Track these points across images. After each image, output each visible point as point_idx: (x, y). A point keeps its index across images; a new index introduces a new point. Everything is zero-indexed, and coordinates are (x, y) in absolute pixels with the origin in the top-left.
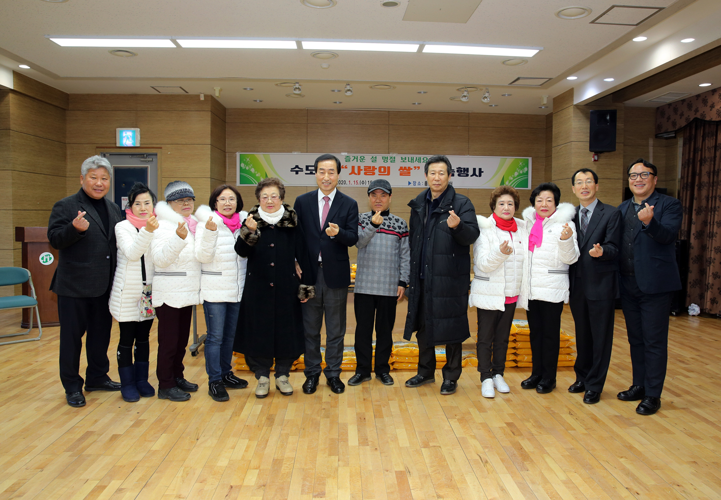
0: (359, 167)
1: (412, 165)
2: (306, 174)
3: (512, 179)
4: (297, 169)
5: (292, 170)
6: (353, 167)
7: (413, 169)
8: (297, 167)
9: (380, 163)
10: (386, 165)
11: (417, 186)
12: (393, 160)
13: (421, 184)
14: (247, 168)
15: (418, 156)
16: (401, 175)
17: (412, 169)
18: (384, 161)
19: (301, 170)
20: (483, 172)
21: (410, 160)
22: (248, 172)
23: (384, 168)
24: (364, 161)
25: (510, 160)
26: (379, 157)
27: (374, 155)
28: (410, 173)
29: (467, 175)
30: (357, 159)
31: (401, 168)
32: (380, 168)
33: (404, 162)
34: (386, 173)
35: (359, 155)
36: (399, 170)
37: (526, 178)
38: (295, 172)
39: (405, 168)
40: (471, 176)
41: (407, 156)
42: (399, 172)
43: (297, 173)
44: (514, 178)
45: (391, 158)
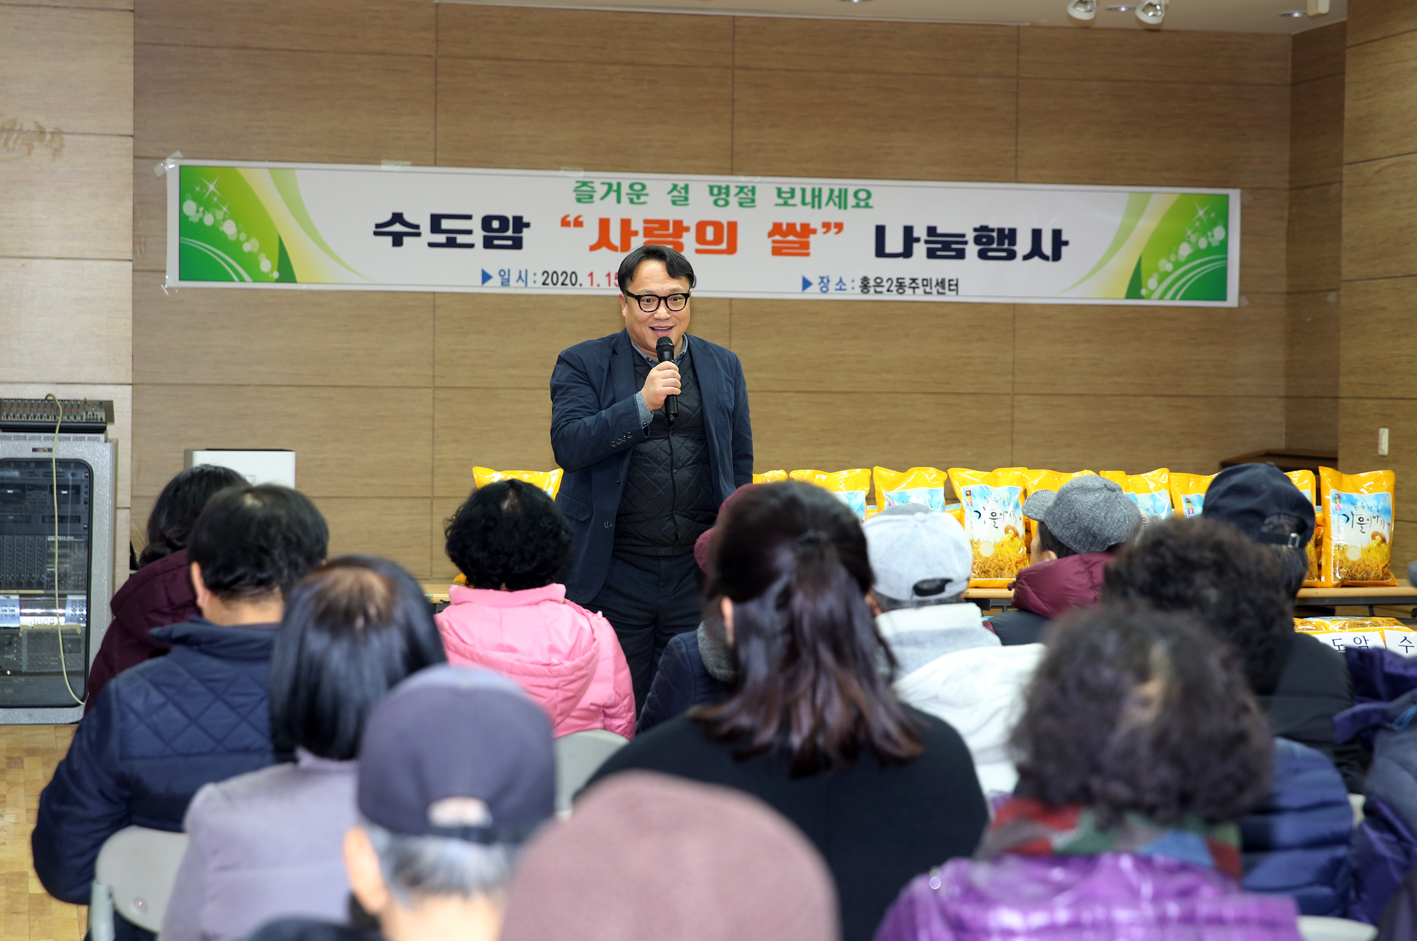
0: (625, 223)
1: (814, 217)
2: (431, 245)
3: (1169, 267)
4: (397, 228)
5: (380, 230)
6: (604, 224)
7: (821, 230)
8: (398, 218)
9: (700, 207)
10: (723, 216)
11: (833, 295)
12: (748, 199)
13: (848, 286)
14: (208, 220)
15: (837, 184)
16: (776, 251)
17: (814, 231)
18: (715, 203)
19: (415, 231)
20: (1066, 243)
21: (808, 199)
22: (213, 235)
23: (717, 226)
24: (643, 199)
25: (1162, 199)
26: (699, 185)
27: (681, 179)
28: (806, 246)
29: (1011, 255)
30: (618, 191)
31: (777, 229)
32: (701, 227)
33: (786, 204)
34: (724, 246)
35: (626, 179)
36: (771, 234)
37: (1218, 265)
38: (389, 239)
39: (791, 227)
40: (1026, 258)
41: (798, 183)
42: (768, 244)
43: (398, 240)
44: (1177, 265)
45: (741, 189)
